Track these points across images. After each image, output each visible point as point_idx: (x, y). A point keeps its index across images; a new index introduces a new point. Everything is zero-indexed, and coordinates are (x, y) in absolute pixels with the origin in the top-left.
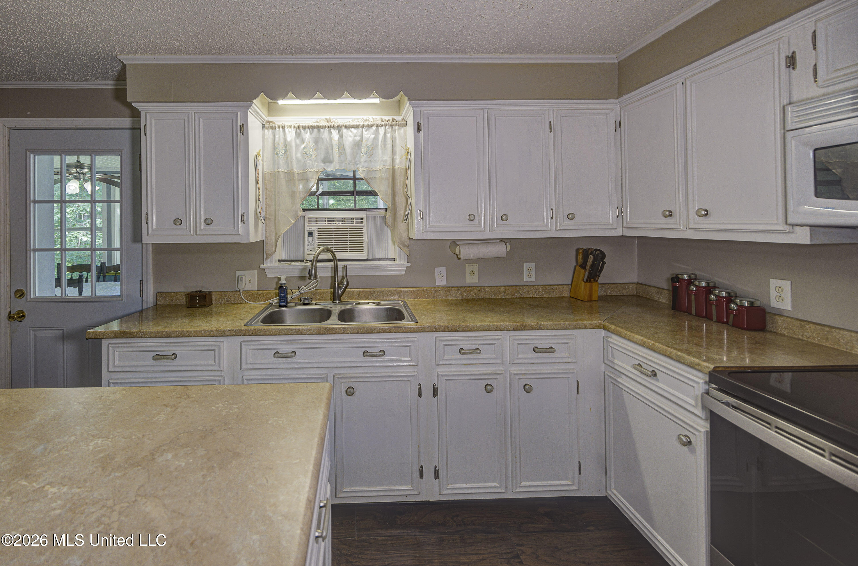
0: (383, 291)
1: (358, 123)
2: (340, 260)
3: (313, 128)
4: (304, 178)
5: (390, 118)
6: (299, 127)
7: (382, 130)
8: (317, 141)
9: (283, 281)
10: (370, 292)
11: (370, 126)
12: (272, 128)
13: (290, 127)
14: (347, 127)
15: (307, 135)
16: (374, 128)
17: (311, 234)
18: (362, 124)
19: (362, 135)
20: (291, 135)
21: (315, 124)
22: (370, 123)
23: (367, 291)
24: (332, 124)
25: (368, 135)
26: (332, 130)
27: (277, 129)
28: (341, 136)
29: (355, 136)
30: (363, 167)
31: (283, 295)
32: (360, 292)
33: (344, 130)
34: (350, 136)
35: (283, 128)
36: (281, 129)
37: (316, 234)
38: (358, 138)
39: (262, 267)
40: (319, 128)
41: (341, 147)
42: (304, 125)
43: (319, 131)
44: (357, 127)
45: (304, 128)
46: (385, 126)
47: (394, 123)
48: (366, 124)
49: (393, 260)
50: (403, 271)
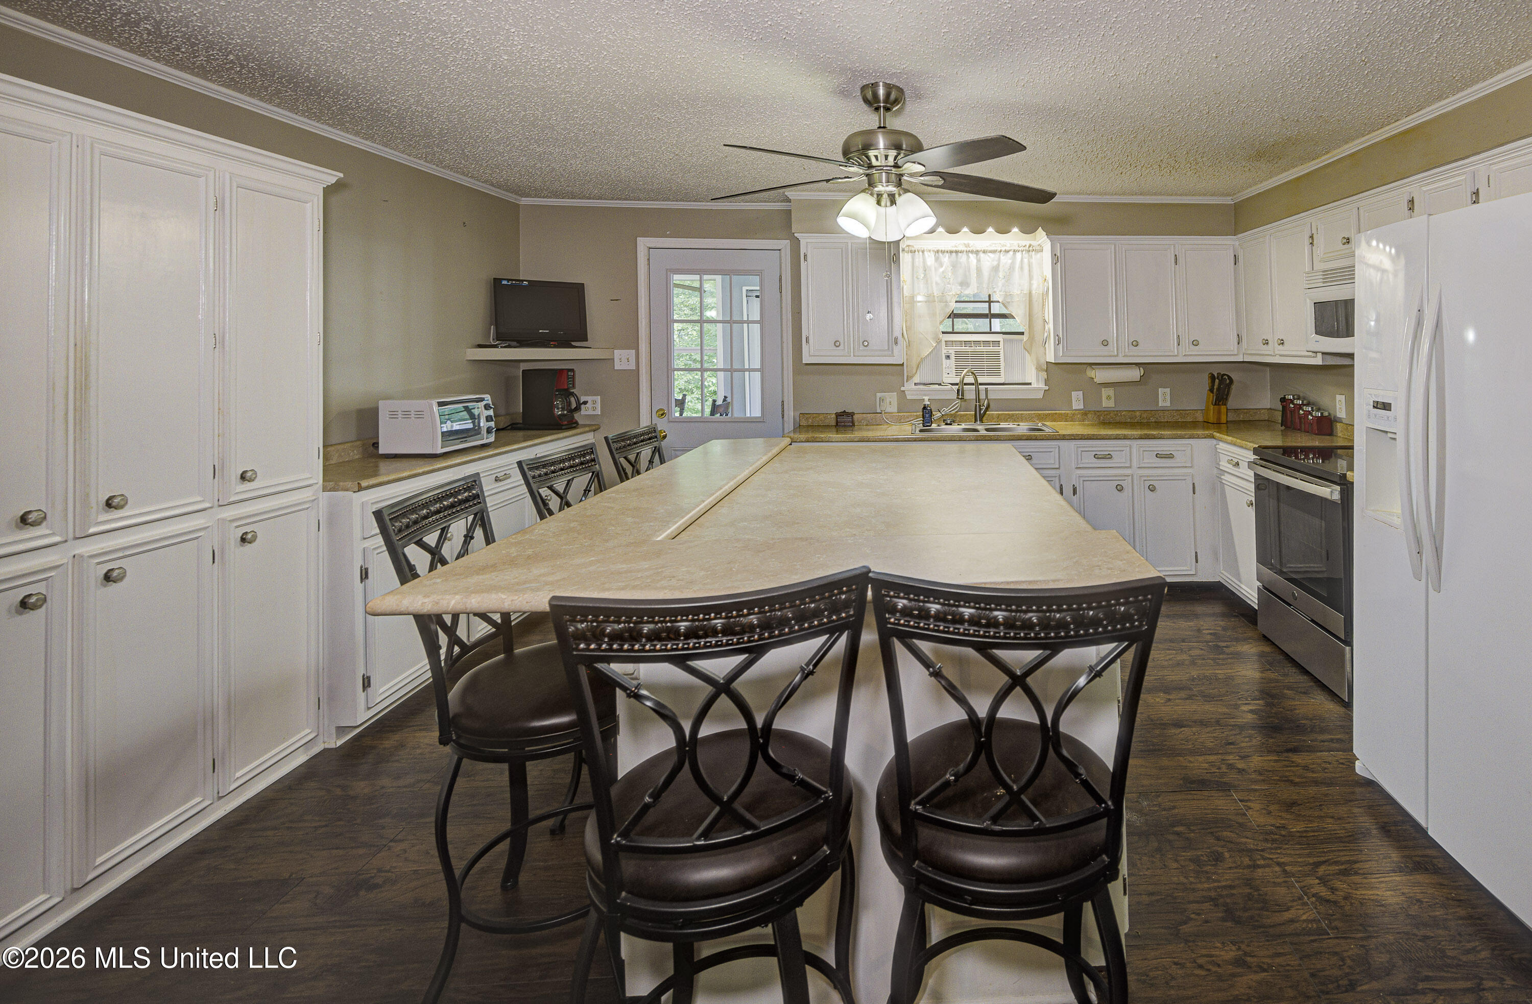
0: (1022, 414)
1: (995, 249)
2: (981, 384)
3: (951, 252)
4: (943, 300)
5: (1028, 243)
6: (938, 251)
7: (1019, 255)
8: (954, 266)
9: (926, 403)
10: (1009, 415)
11: (1007, 252)
12: (911, 252)
13: (930, 251)
14: (984, 252)
15: (946, 259)
16: (1011, 253)
17: (948, 357)
18: (999, 249)
19: (999, 258)
20: (930, 259)
21: (954, 249)
22: (1007, 249)
23: (1006, 414)
24: (971, 249)
25: (1006, 260)
26: (970, 255)
27: (917, 253)
28: (979, 261)
29: (993, 261)
30: (1001, 291)
31: (926, 415)
32: (999, 414)
33: (982, 255)
34: (988, 261)
35: (923, 252)
36: (921, 253)
37: (953, 357)
38: (995, 263)
39: (903, 389)
40: (957, 252)
41: (979, 270)
42: (943, 249)
43: (957, 255)
44: (994, 252)
45: (943, 252)
46: (1022, 251)
47: (1031, 248)
48: (1003, 249)
49: (1030, 384)
50: (1040, 395)
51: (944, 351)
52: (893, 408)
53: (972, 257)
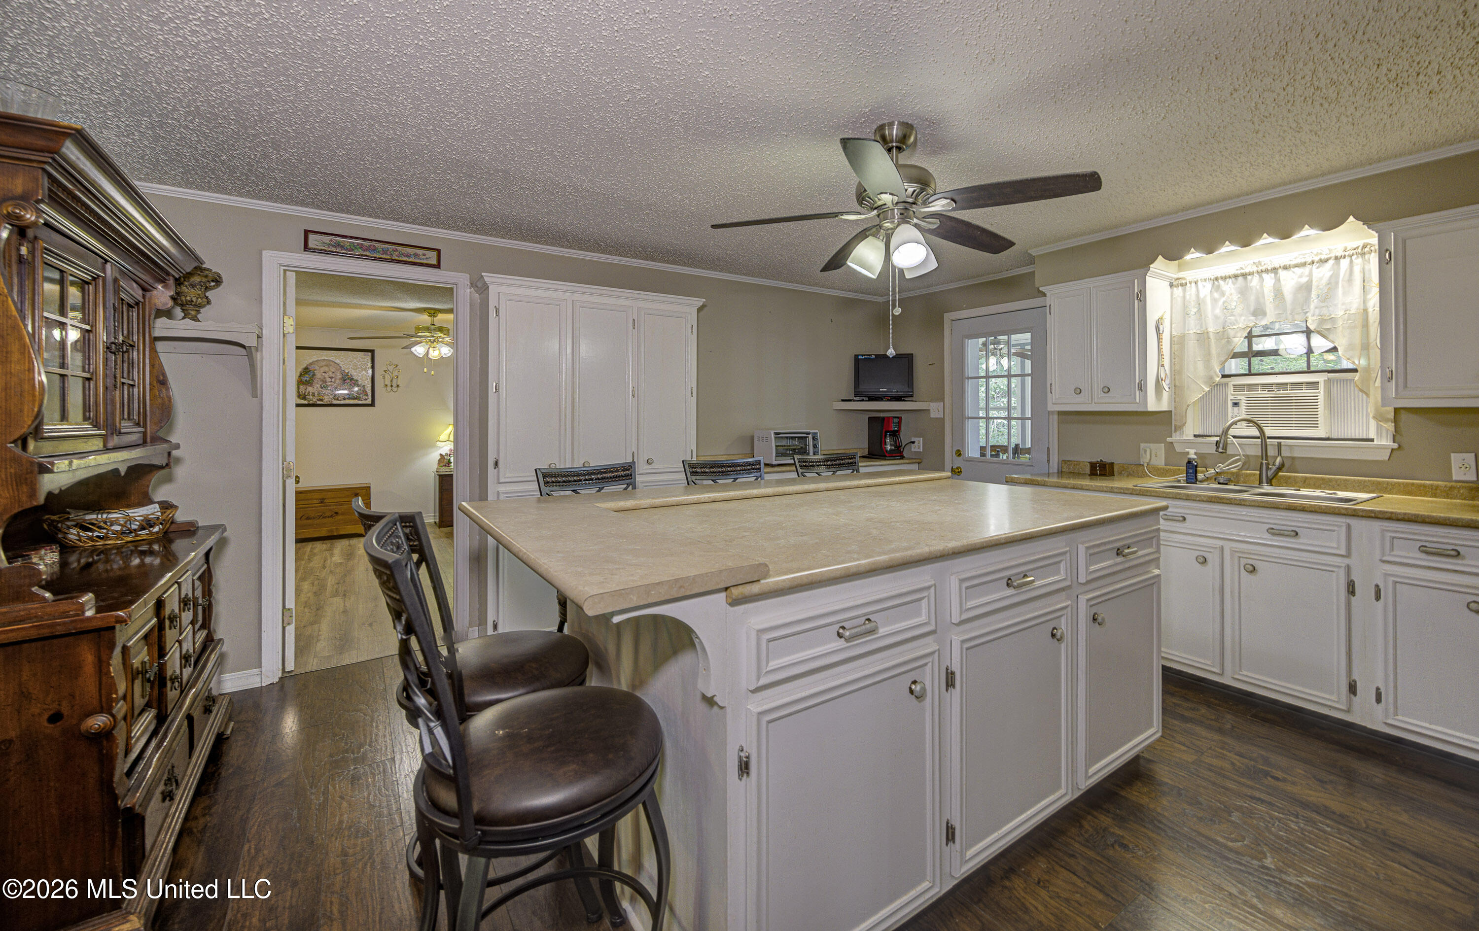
0: (1346, 480)
1: (1303, 261)
2: (1269, 438)
3: (1236, 276)
4: (1223, 335)
5: (1360, 243)
6: (1217, 279)
7: (1345, 263)
8: (1243, 292)
9: (1192, 456)
10: (1323, 479)
11: (1324, 261)
12: (1182, 285)
13: (1205, 280)
14: (1285, 268)
15: (1228, 287)
16: (1331, 262)
17: (1236, 404)
18: (1309, 260)
19: (1311, 275)
20: (1205, 289)
21: (1239, 272)
22: (1323, 257)
23: (1318, 478)
24: (1263, 268)
25: (1322, 274)
26: (1264, 275)
27: (1188, 285)
28: (1278, 280)
29: (1301, 277)
30: (1313, 315)
31: (1191, 471)
32: (1306, 478)
33: (1282, 273)
34: (1290, 281)
35: (1196, 283)
36: (1193, 284)
37: (1243, 404)
38: (1304, 280)
39: (1169, 440)
40: (1244, 275)
41: (1278, 293)
42: (1223, 275)
43: (1246, 279)
44: (1303, 265)
45: (1224, 278)
46: (1351, 256)
47: (1366, 250)
48: (1316, 259)
49: (1372, 440)
50: (1385, 456)
51: (1231, 395)
52: (1160, 461)
53: (1269, 279)
